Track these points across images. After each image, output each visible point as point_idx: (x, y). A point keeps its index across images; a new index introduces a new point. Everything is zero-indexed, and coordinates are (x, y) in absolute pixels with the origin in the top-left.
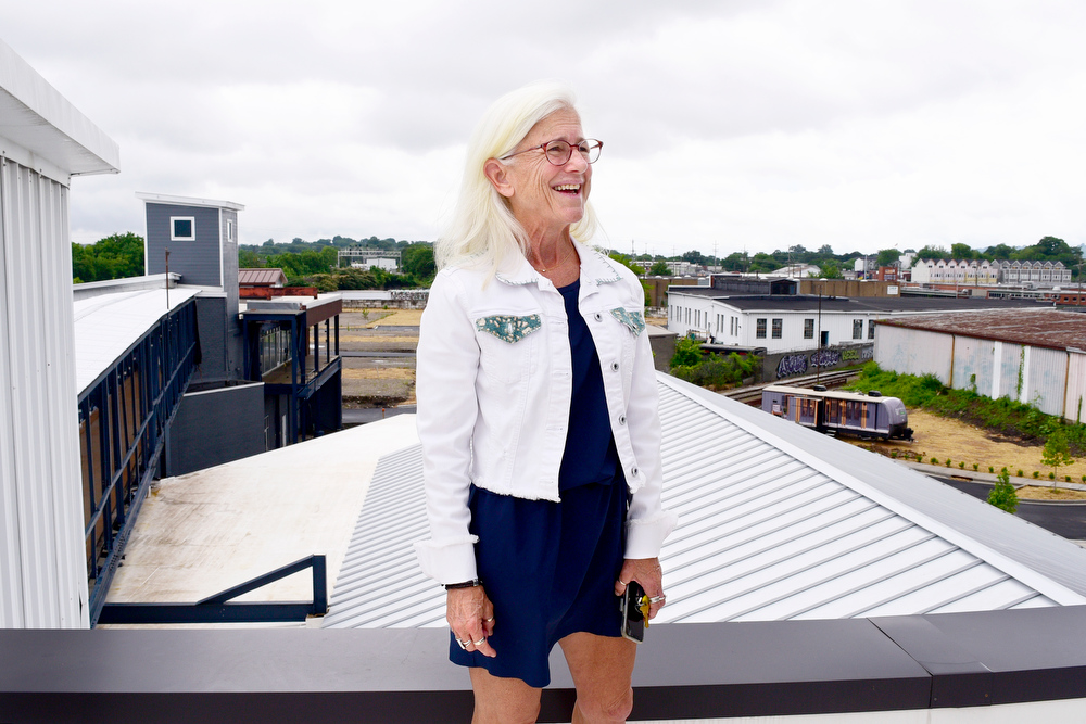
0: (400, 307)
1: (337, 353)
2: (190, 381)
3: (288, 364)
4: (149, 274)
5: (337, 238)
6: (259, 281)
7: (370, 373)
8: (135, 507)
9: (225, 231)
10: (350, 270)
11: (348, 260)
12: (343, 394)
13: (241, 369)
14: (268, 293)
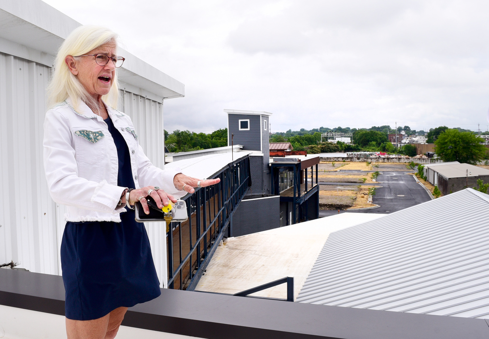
0: (351, 161)
1: (317, 182)
2: (245, 194)
3: (292, 188)
4: (230, 145)
5: (321, 128)
6: (279, 148)
7: (334, 193)
8: (212, 249)
9: (263, 125)
10: (327, 143)
11: (326, 138)
12: (320, 202)
13: (270, 189)
14: (283, 154)
